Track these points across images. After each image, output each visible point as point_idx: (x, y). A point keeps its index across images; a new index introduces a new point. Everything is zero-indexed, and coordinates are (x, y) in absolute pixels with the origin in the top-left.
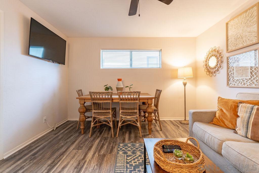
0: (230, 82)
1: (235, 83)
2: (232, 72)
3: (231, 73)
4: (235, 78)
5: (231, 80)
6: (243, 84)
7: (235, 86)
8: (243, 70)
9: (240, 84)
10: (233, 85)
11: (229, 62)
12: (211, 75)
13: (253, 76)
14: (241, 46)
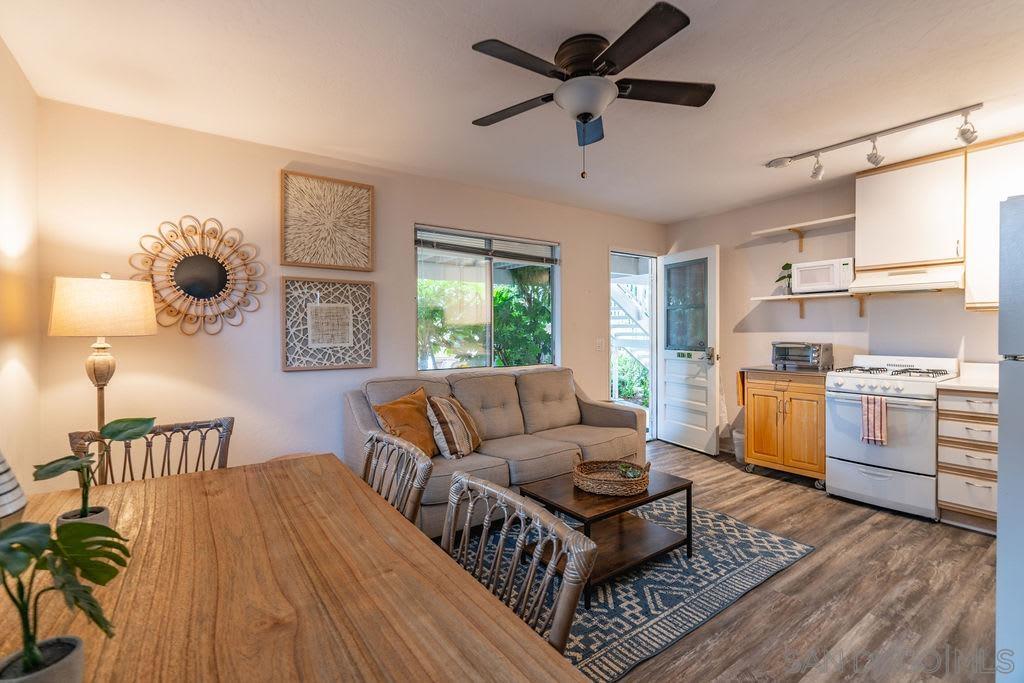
0: (293, 356)
1: (310, 359)
2: (302, 327)
3: (295, 329)
4: (310, 345)
5: (297, 349)
6: (333, 359)
7: (311, 366)
8: (333, 325)
10: (302, 365)
11: (288, 296)
12: (190, 328)
13: (359, 341)
14: (329, 261)
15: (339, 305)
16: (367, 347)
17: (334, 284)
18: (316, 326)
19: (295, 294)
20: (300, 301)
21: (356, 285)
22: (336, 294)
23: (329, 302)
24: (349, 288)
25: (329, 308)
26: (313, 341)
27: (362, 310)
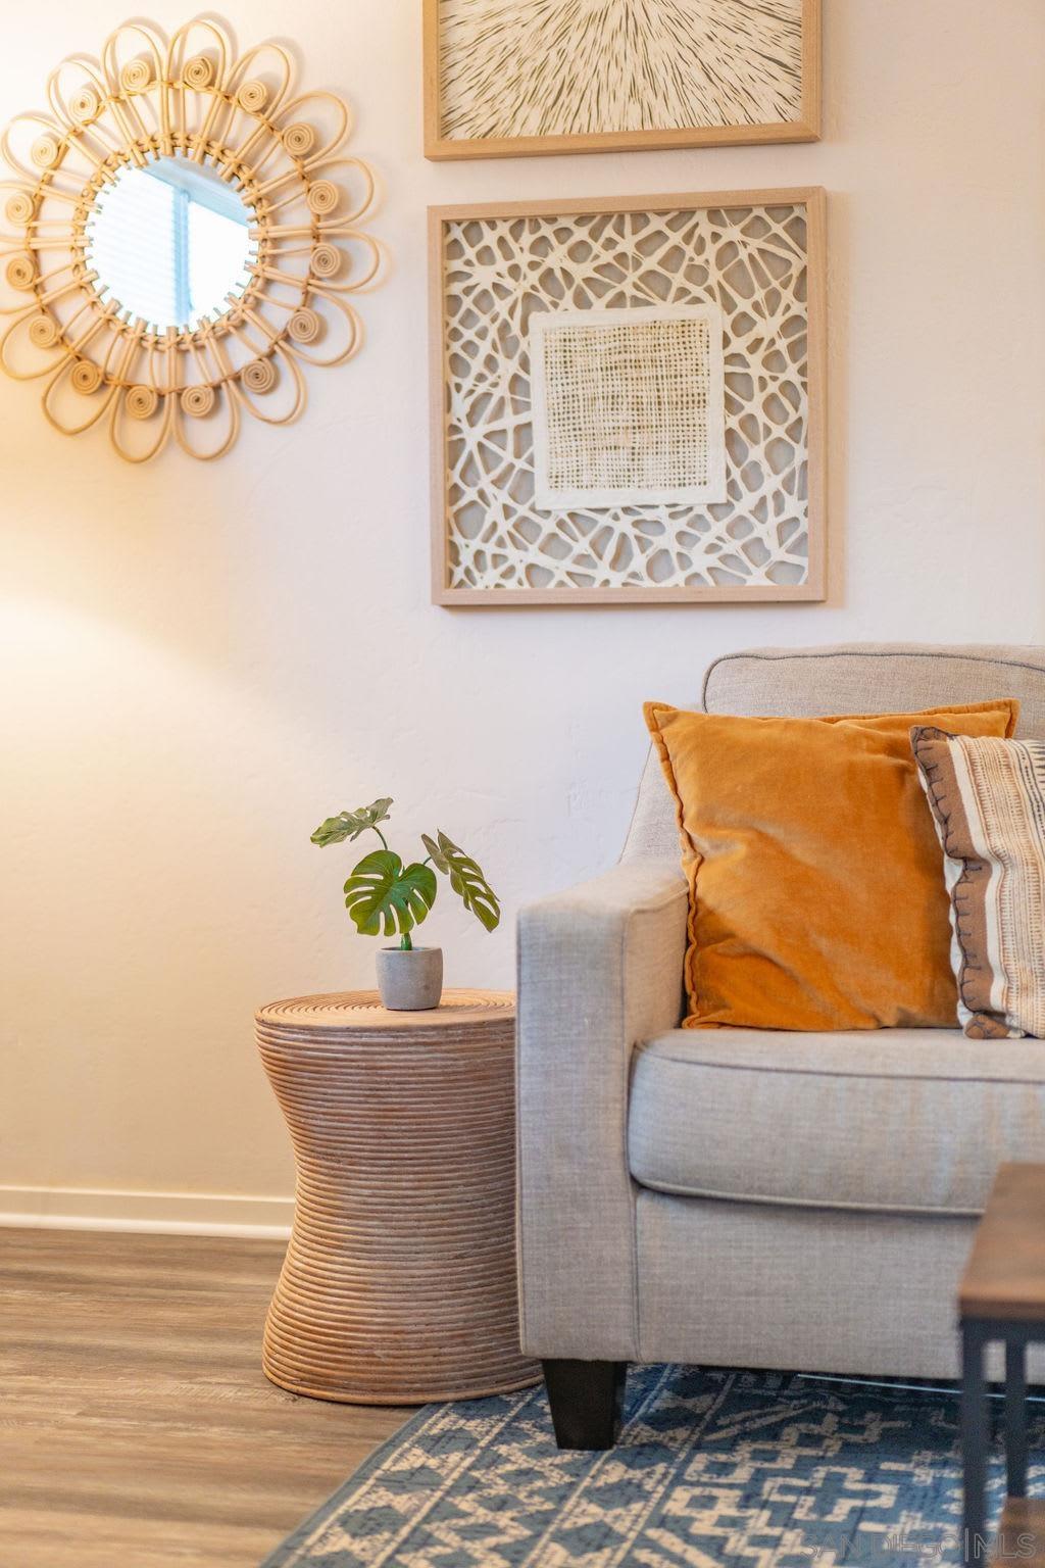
0: (476, 544)
1: (544, 561)
2: (509, 421)
3: (482, 428)
4: (544, 496)
5: (494, 513)
6: (638, 562)
7: (549, 591)
8: (638, 406)
9: (603, 571)
10: (511, 584)
11: (457, 288)
12: (142, 435)
13: (753, 477)
14: (619, 117)
15: (667, 311)
16: (793, 506)
17: (640, 218)
18: (566, 414)
19: (483, 277)
20: (501, 306)
21: (738, 211)
22: (650, 263)
23: (619, 301)
24: (705, 229)
25: (623, 332)
26: (556, 480)
27: (768, 327)
